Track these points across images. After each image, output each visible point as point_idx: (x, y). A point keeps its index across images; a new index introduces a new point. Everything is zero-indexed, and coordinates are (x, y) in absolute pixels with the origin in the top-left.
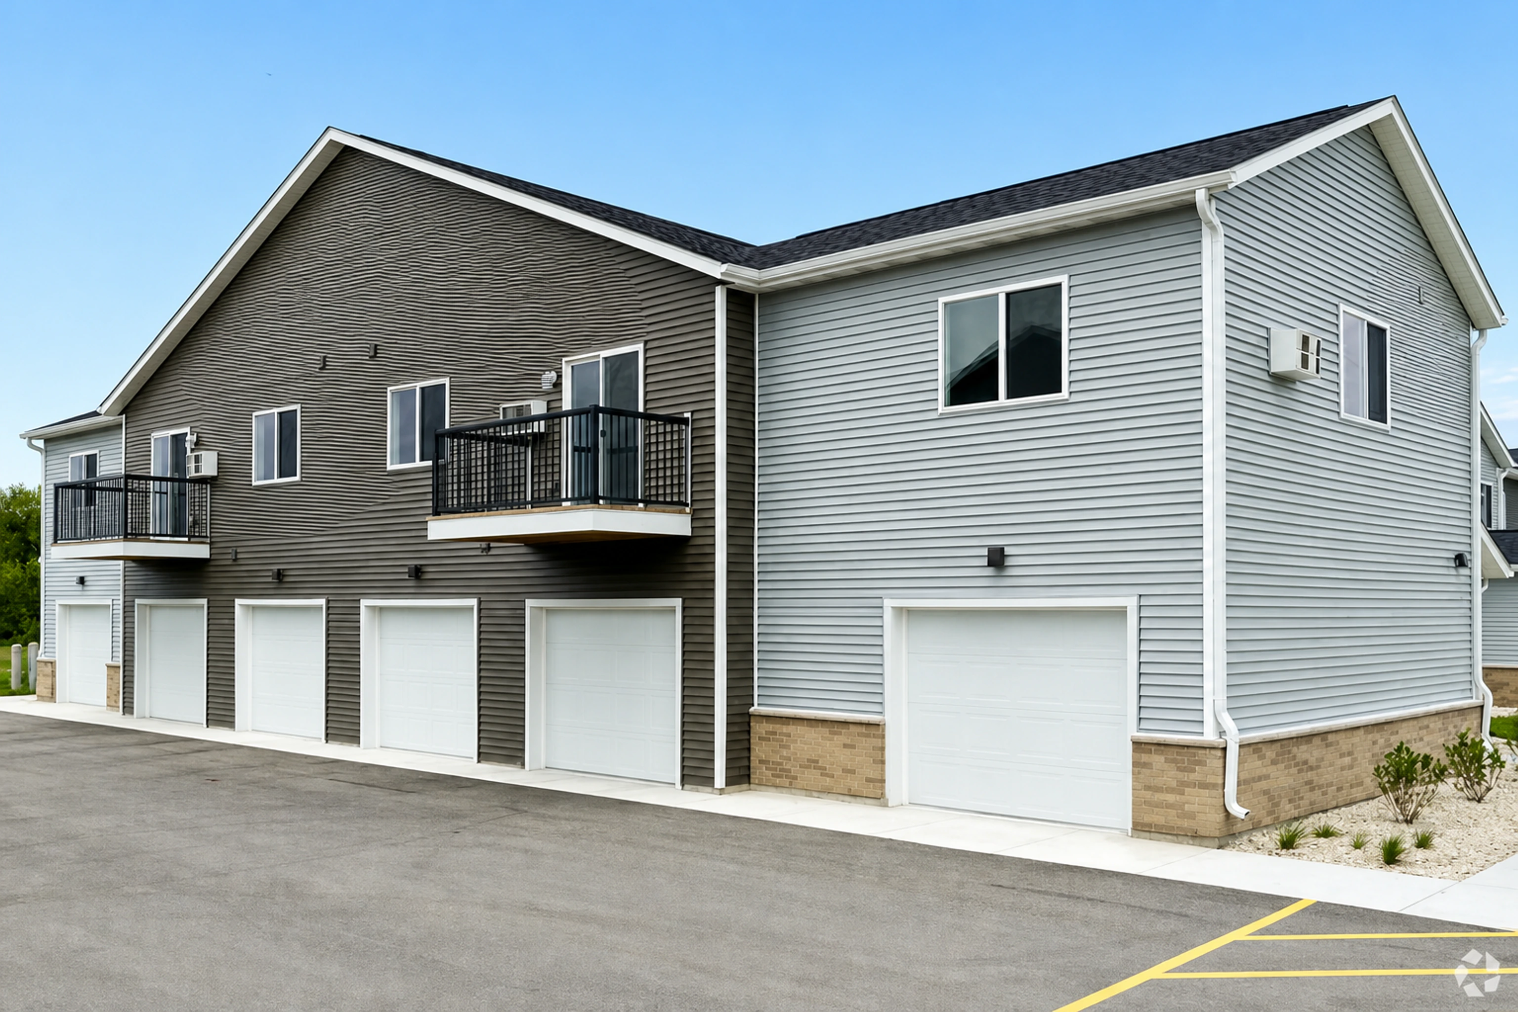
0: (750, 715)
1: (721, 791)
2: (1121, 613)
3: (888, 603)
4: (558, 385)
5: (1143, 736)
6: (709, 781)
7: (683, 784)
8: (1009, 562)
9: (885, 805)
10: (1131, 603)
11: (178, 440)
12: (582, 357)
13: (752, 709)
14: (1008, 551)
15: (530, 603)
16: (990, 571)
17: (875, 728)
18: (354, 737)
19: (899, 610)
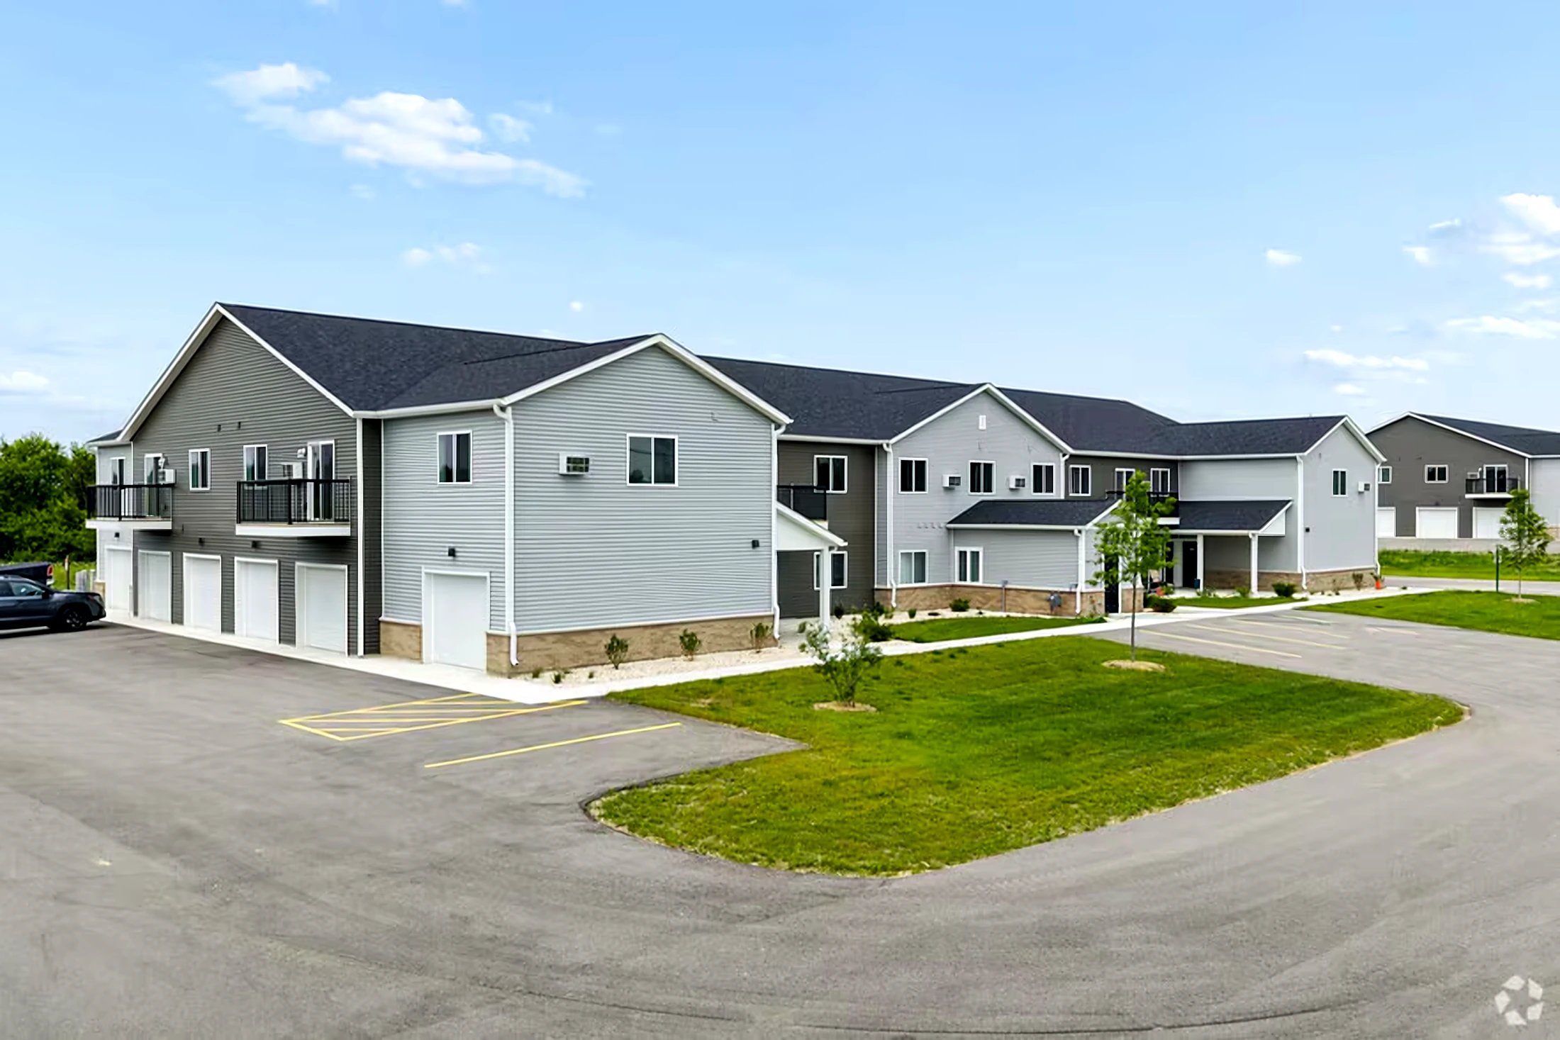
0: (379, 622)
1: (361, 657)
2: (485, 578)
3: (424, 570)
4: (306, 454)
5: (490, 632)
6: (356, 652)
7: (349, 654)
8: (458, 554)
9: (422, 663)
10: (487, 575)
11: (157, 459)
12: (314, 443)
13: (381, 619)
14: (457, 549)
15: (298, 564)
16: (451, 558)
17: (418, 628)
18: (232, 631)
19: (426, 573)
